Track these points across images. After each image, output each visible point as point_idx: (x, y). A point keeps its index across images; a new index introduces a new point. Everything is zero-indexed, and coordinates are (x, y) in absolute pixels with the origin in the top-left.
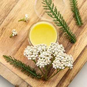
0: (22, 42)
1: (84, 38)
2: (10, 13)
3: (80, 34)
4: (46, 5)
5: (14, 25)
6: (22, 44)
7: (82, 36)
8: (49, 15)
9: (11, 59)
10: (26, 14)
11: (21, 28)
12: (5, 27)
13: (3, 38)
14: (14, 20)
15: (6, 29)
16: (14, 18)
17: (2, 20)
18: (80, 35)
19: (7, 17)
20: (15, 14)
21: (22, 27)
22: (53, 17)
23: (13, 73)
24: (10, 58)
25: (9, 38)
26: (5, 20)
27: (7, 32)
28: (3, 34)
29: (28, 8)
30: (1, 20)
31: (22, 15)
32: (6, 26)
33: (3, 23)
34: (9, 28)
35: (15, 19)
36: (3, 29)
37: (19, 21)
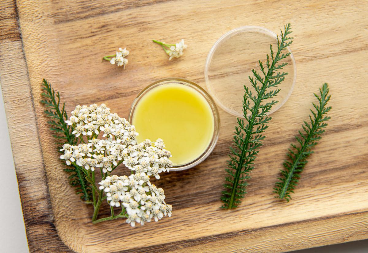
0: (119, 92)
1: (261, 207)
2: (150, 7)
3: (261, 191)
4: (263, 76)
5: (136, 42)
6: (116, 98)
7: (260, 199)
8: (245, 100)
9: (55, 102)
10: (183, 41)
11: (144, 62)
12: (112, 27)
13: (87, 45)
14: (145, 29)
15: (109, 34)
16: (149, 26)
17: (121, 7)
18: (257, 192)
19: (138, 9)
20: (161, 18)
21: (148, 60)
22: (245, 113)
23: (37, 142)
24: (56, 99)
25: (101, 59)
26: (128, 12)
27: (107, 42)
28: (94, 38)
29: (200, 33)
30: (117, 5)
31: (174, 35)
32: (118, 27)
33: (118, 14)
34: (120, 38)
35: (151, 29)
36: (103, 26)
37: (154, 42)
